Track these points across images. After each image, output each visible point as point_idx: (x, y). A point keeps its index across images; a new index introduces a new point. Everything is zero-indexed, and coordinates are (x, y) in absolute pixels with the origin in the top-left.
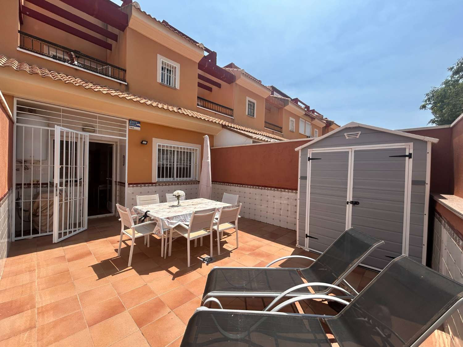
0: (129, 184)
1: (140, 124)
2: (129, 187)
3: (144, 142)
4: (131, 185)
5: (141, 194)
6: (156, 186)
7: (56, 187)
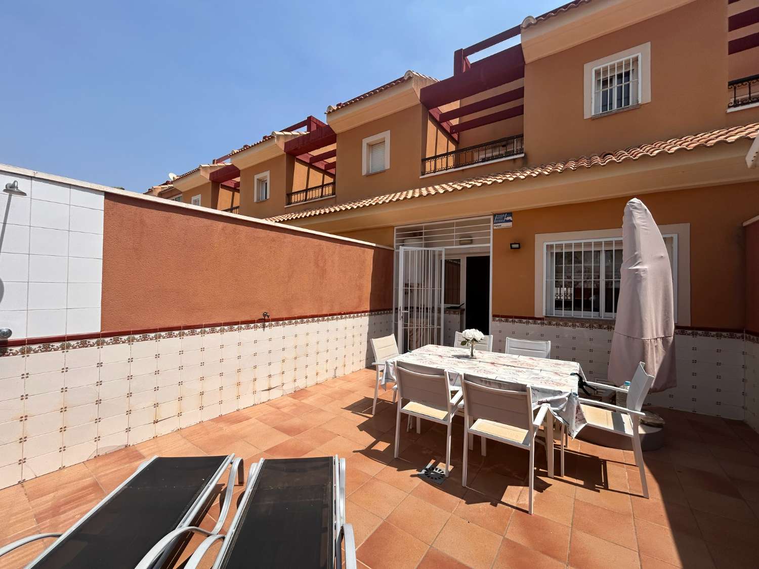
0: (494, 316)
1: (511, 216)
2: (494, 320)
3: (517, 246)
4: (497, 319)
5: (513, 335)
6: (543, 324)
7: (400, 310)
